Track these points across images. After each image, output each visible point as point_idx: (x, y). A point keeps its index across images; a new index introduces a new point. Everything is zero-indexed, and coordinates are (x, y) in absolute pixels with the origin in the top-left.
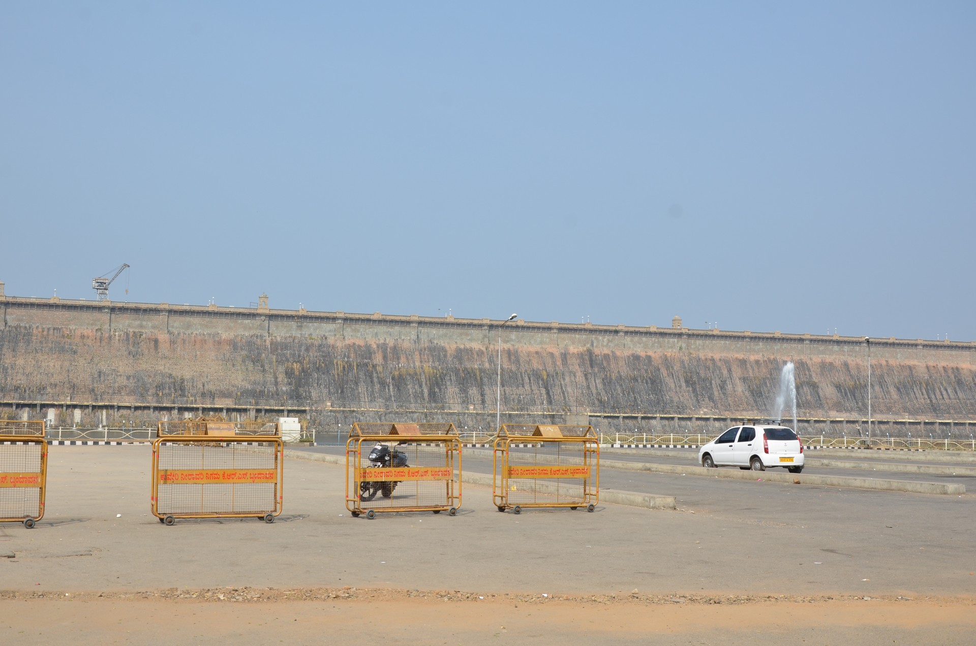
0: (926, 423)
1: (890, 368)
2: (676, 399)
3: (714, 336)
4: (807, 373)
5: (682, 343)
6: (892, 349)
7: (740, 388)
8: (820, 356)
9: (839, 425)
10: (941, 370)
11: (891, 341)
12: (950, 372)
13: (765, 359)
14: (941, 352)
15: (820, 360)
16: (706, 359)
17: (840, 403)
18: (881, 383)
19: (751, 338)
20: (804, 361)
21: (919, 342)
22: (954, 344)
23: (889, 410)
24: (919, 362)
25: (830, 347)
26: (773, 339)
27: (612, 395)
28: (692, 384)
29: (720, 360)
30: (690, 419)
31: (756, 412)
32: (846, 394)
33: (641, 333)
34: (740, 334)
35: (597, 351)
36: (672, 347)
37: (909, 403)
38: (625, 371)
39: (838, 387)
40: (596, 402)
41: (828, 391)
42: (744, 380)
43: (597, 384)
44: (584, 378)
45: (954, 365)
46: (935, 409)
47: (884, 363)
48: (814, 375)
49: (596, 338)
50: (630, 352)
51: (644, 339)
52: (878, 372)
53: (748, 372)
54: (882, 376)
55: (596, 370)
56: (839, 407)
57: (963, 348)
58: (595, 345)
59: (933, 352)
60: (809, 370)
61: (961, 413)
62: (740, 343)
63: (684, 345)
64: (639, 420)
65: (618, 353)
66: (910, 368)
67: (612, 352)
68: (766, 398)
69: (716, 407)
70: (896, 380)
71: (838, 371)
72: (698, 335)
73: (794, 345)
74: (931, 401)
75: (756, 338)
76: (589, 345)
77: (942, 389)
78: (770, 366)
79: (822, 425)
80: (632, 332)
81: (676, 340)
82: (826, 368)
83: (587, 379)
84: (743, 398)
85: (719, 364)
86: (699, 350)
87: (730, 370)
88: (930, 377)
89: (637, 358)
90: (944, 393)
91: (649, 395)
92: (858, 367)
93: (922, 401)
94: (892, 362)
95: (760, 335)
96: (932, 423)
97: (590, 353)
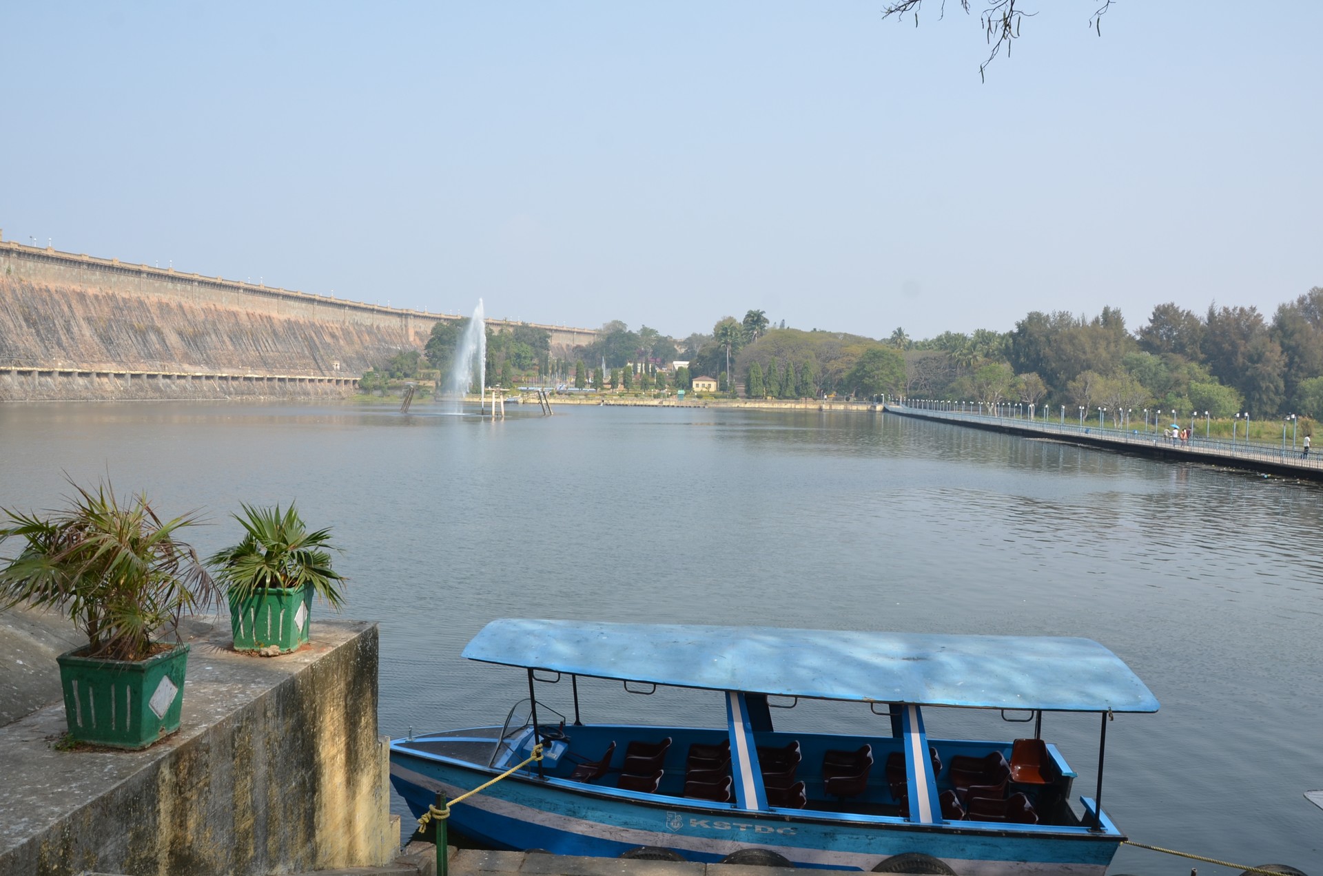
1: (219, 314)
3: (48, 257)
4: (148, 314)
8: (156, 294)
9: (198, 381)
10: (258, 317)
11: (219, 281)
12: (265, 321)
13: (104, 294)
14: (257, 298)
17: (187, 353)
18: (216, 331)
19: (89, 265)
20: (142, 299)
22: (268, 290)
23: (230, 364)
24: (240, 308)
25: (165, 284)
26: (111, 268)
28: (33, 324)
29: (56, 291)
31: (115, 364)
34: (78, 258)
37: (243, 356)
45: (265, 313)
46: (264, 363)
47: (213, 307)
48: (155, 318)
52: (210, 318)
53: (90, 310)
54: (215, 323)
59: (251, 297)
60: (149, 311)
62: (76, 271)
66: (235, 315)
69: (70, 357)
71: (175, 314)
72: (29, 255)
73: (132, 278)
74: (259, 353)
75: (93, 264)
77: (264, 340)
79: (183, 381)
82: (164, 308)
84: (94, 345)
85: (56, 297)
86: (30, 275)
87: (70, 307)
88: (253, 326)
90: (267, 344)
93: (253, 353)
95: (98, 261)
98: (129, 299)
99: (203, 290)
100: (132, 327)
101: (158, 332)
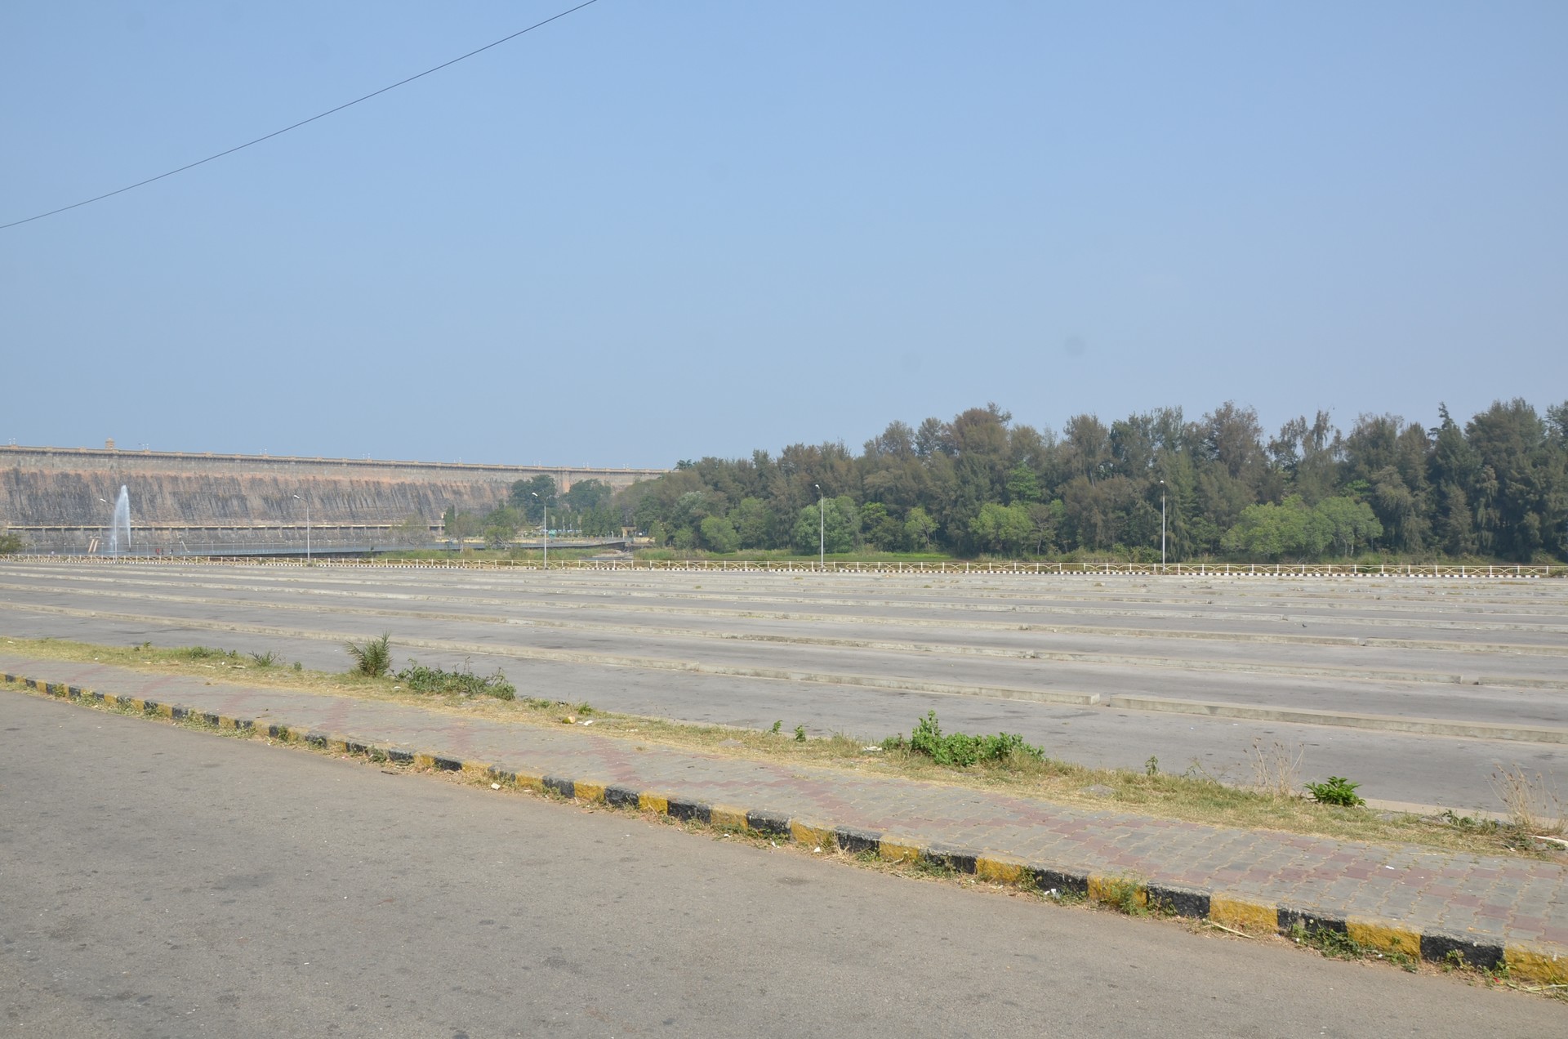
0: (341, 528)
1: (316, 483)
2: (103, 512)
3: (145, 456)
4: (237, 487)
5: (114, 462)
6: (319, 467)
7: (169, 501)
8: (250, 473)
9: (261, 531)
11: (318, 460)
12: (371, 485)
14: (364, 469)
15: (250, 476)
16: (137, 477)
17: (266, 512)
18: (307, 495)
19: (183, 458)
20: (235, 477)
21: (344, 461)
22: (376, 462)
24: (343, 477)
25: (261, 465)
26: (205, 459)
27: (37, 510)
29: (152, 477)
31: (182, 522)
32: (272, 505)
33: (70, 454)
34: (172, 455)
35: (23, 470)
36: (102, 466)
38: (52, 487)
39: (266, 499)
40: (20, 516)
41: (255, 502)
42: (174, 494)
43: (22, 501)
44: (8, 495)
45: (376, 480)
46: (354, 516)
47: (311, 478)
48: (243, 489)
49: (22, 459)
50: (59, 471)
51: (74, 459)
53: (179, 487)
54: (308, 490)
55: (22, 487)
56: (264, 516)
57: (383, 465)
58: (22, 464)
59: (357, 469)
60: (239, 485)
61: (377, 519)
62: (172, 463)
63: (115, 465)
64: (63, 531)
65: (46, 472)
66: (335, 482)
67: (40, 471)
68: (195, 509)
69: (143, 518)
70: (321, 493)
72: (129, 456)
73: (226, 464)
74: (351, 510)
75: (187, 458)
76: (15, 465)
77: (362, 499)
78: (201, 482)
79: (246, 531)
80: (60, 453)
81: (107, 460)
82: (255, 483)
83: (11, 495)
84: (172, 510)
85: (150, 481)
86: (130, 468)
87: (160, 486)
89: (66, 476)
90: (364, 503)
91: (76, 509)
92: (286, 482)
93: (343, 510)
94: (319, 478)
95: (192, 455)
96: (349, 528)
97: (16, 472)
98: (221, 478)
99: (301, 467)
100: (217, 497)
101: (242, 499)
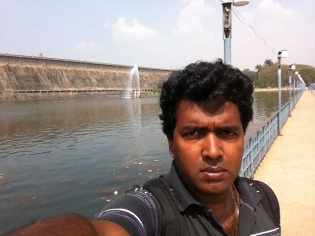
2: (45, 84)
5: (44, 63)
9: (100, 92)
10: (122, 74)
13: (73, 70)
15: (90, 71)
16: (53, 69)
21: (117, 65)
27: (20, 83)
28: (50, 79)
30: (52, 92)
31: (74, 88)
32: (99, 82)
35: (11, 66)
36: (41, 65)
37: (116, 84)
39: (97, 79)
40: (14, 86)
41: (94, 81)
43: (14, 79)
44: (7, 76)
48: (89, 75)
49: (11, 61)
50: (25, 67)
51: (30, 61)
52: (107, 75)
53: (69, 74)
55: (12, 73)
56: (98, 86)
67: (18, 66)
68: (76, 83)
69: (60, 87)
70: (112, 77)
71: (95, 74)
76: (8, 63)
78: (75, 73)
79: (96, 92)
84: (69, 84)
85: (58, 71)
88: (120, 76)
89: (28, 68)
91: (35, 83)
92: (101, 73)
94: (110, 72)
